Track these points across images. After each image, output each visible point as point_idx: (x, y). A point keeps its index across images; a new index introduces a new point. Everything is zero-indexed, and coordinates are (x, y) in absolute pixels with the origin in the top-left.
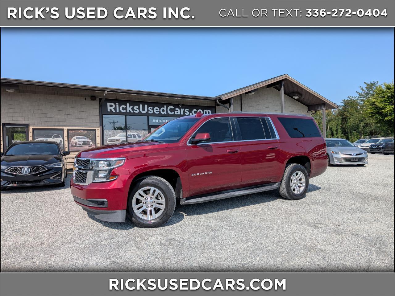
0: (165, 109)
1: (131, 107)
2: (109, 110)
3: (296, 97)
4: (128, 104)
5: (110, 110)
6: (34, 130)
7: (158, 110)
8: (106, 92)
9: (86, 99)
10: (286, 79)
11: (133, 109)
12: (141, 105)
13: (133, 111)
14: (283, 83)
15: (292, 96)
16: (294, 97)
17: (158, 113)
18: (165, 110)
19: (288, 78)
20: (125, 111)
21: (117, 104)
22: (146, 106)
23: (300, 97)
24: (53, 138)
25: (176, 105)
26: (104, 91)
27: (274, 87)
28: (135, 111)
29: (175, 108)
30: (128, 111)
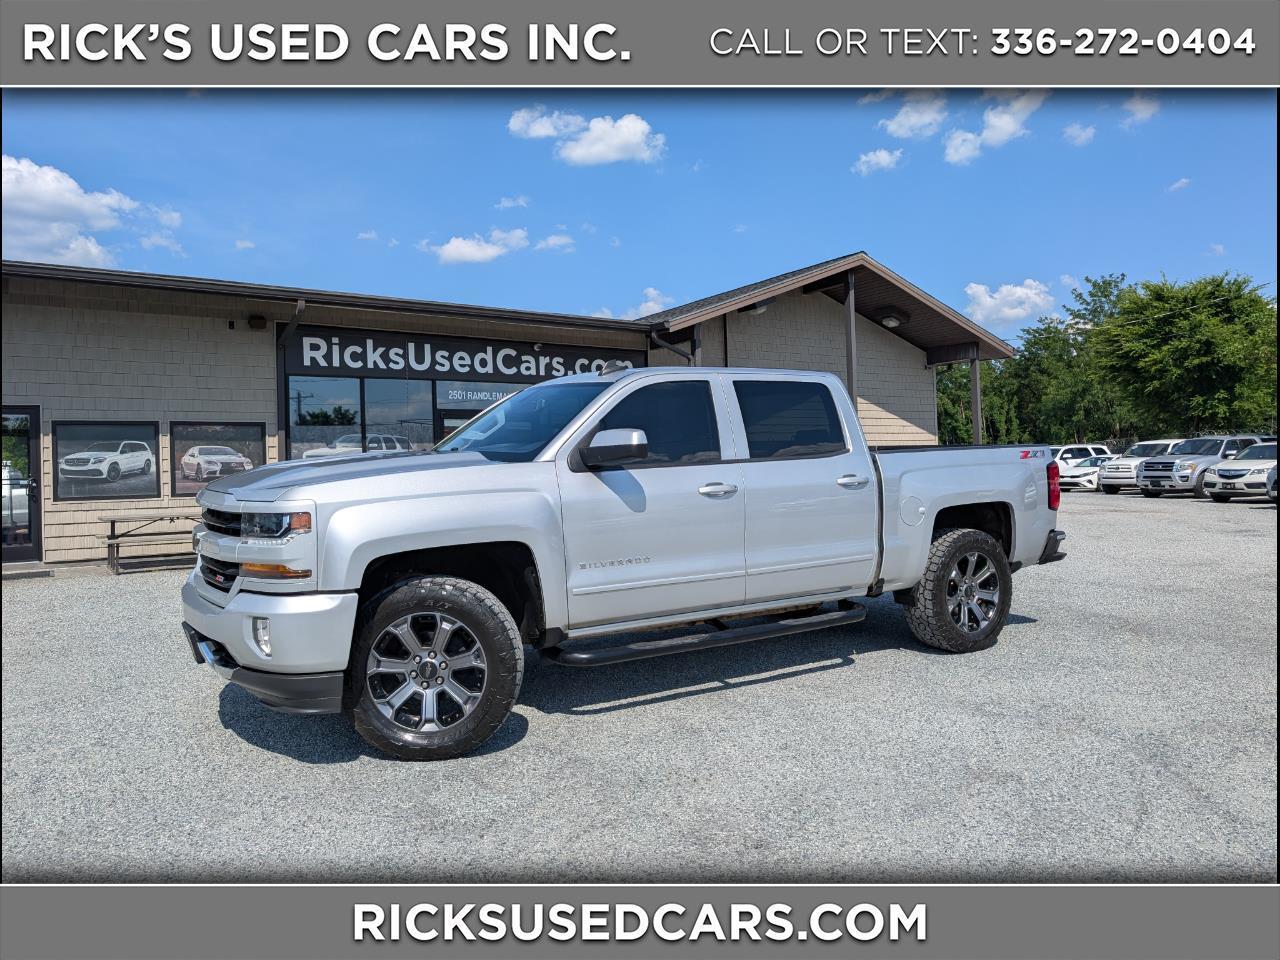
0: (489, 357)
1: (381, 350)
2: (307, 362)
3: (893, 324)
4: (370, 343)
5: (313, 359)
6: (57, 424)
7: (468, 361)
8: (301, 304)
9: (232, 325)
10: (862, 268)
11: (385, 357)
12: (411, 346)
13: (387, 364)
14: (852, 279)
15: (879, 318)
16: (885, 322)
17: (467, 369)
18: (488, 360)
19: (865, 264)
20: (359, 364)
21: (335, 340)
22: (427, 347)
23: (904, 321)
24: (122, 452)
25: (525, 347)
26: (296, 301)
27: (823, 292)
28: (392, 365)
29: (519, 356)
30: (370, 365)
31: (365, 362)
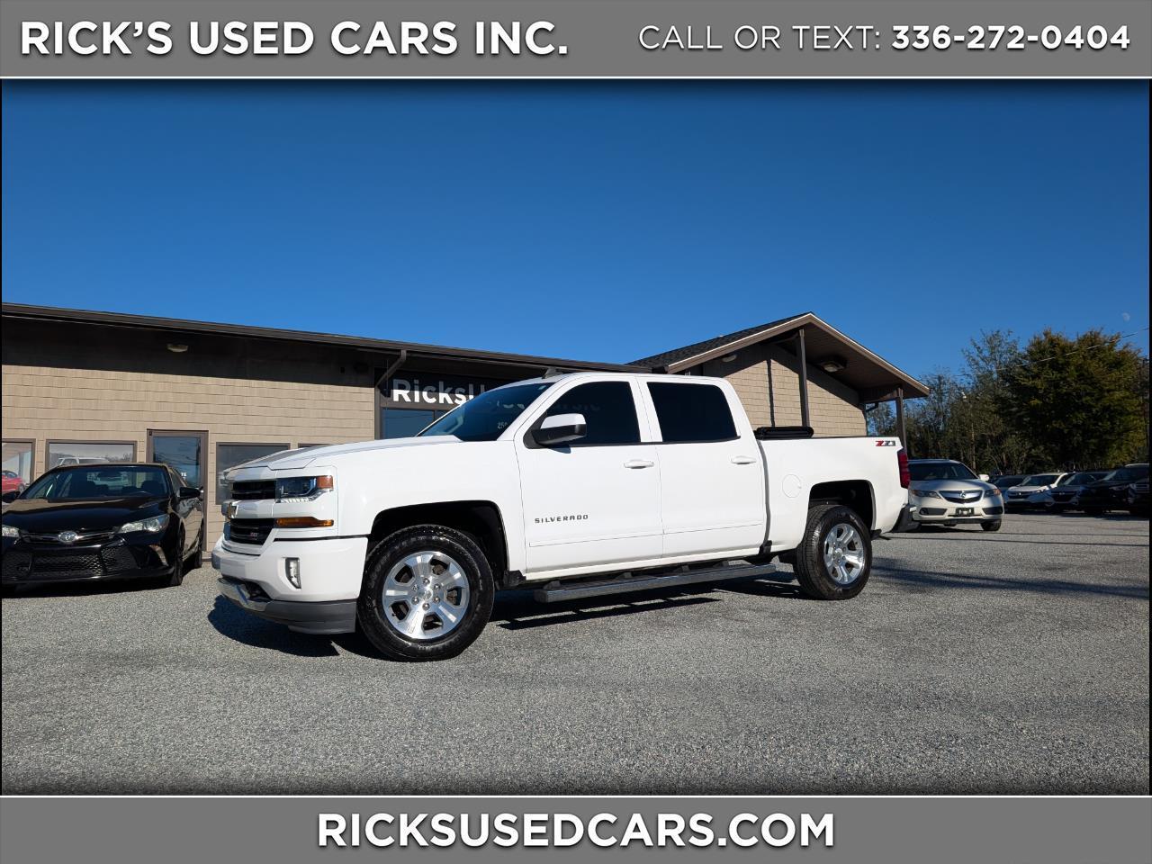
1: (449, 389)
2: (396, 399)
3: (831, 369)
4: (441, 384)
5: (400, 396)
6: (220, 446)
8: (404, 353)
9: (343, 371)
10: (810, 325)
11: (452, 395)
12: (471, 385)
13: (453, 400)
14: (802, 333)
15: (821, 364)
16: (827, 369)
19: (813, 322)
20: (433, 400)
21: (416, 382)
22: (483, 387)
23: (841, 367)
26: (400, 351)
28: (457, 401)
30: (441, 401)
31: (438, 398)
